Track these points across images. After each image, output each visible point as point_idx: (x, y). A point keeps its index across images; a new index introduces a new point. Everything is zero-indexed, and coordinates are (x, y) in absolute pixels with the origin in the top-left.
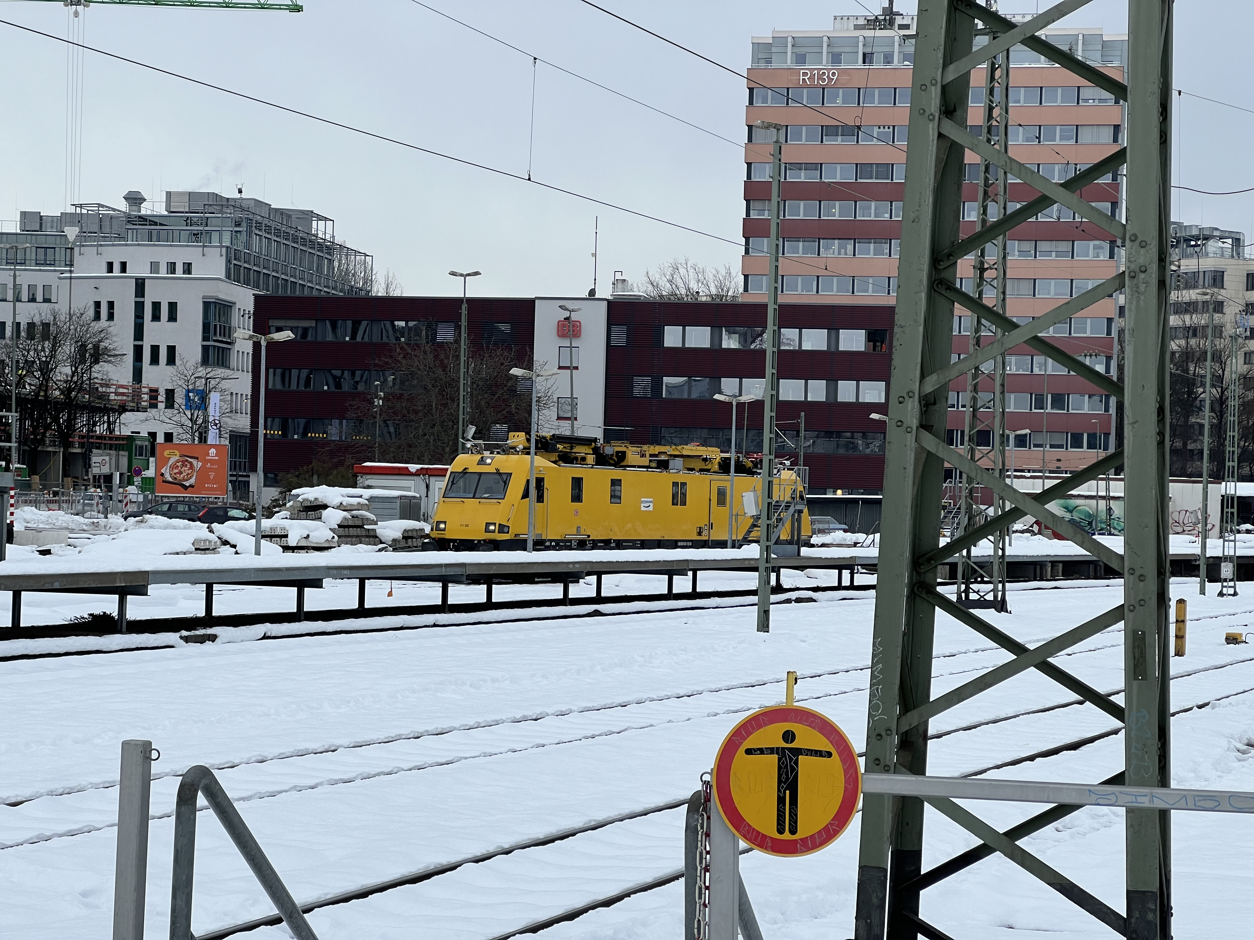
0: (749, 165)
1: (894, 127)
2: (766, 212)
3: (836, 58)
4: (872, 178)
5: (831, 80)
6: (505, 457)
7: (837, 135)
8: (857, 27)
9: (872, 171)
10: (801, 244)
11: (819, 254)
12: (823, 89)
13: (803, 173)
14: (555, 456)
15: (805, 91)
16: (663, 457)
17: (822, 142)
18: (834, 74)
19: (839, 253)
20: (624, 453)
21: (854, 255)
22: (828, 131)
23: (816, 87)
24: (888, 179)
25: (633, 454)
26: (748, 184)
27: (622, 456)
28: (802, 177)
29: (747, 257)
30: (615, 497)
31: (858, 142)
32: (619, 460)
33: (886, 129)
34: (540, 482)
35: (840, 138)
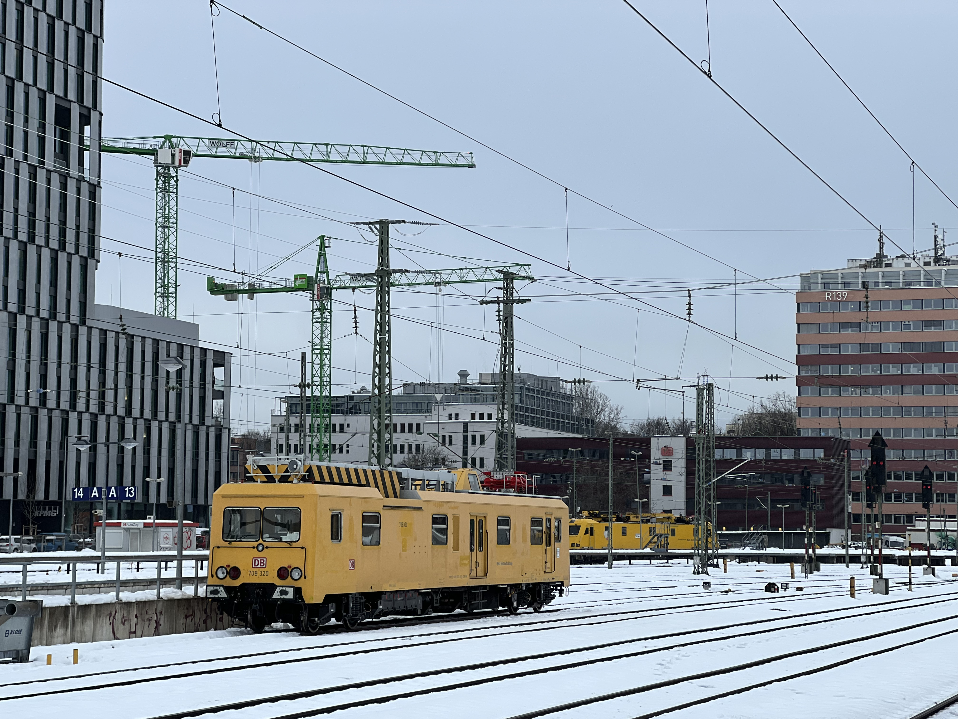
0: (799, 346)
1: (881, 322)
2: (809, 372)
3: (846, 285)
4: (869, 351)
5: (843, 297)
6: (579, 520)
7: (848, 328)
8: (861, 266)
9: (869, 347)
10: (830, 389)
11: (840, 395)
12: (840, 302)
13: (829, 349)
14: (600, 519)
15: (829, 304)
16: (649, 518)
17: (840, 332)
18: (845, 294)
19: (852, 394)
20: (629, 517)
21: (861, 395)
22: (843, 325)
23: (837, 301)
24: (878, 351)
25: (633, 517)
26: (799, 357)
27: (628, 518)
28: (829, 352)
29: (800, 398)
30: (624, 533)
31: (860, 331)
32: (627, 520)
33: (877, 324)
34: (592, 529)
35: (850, 329)
